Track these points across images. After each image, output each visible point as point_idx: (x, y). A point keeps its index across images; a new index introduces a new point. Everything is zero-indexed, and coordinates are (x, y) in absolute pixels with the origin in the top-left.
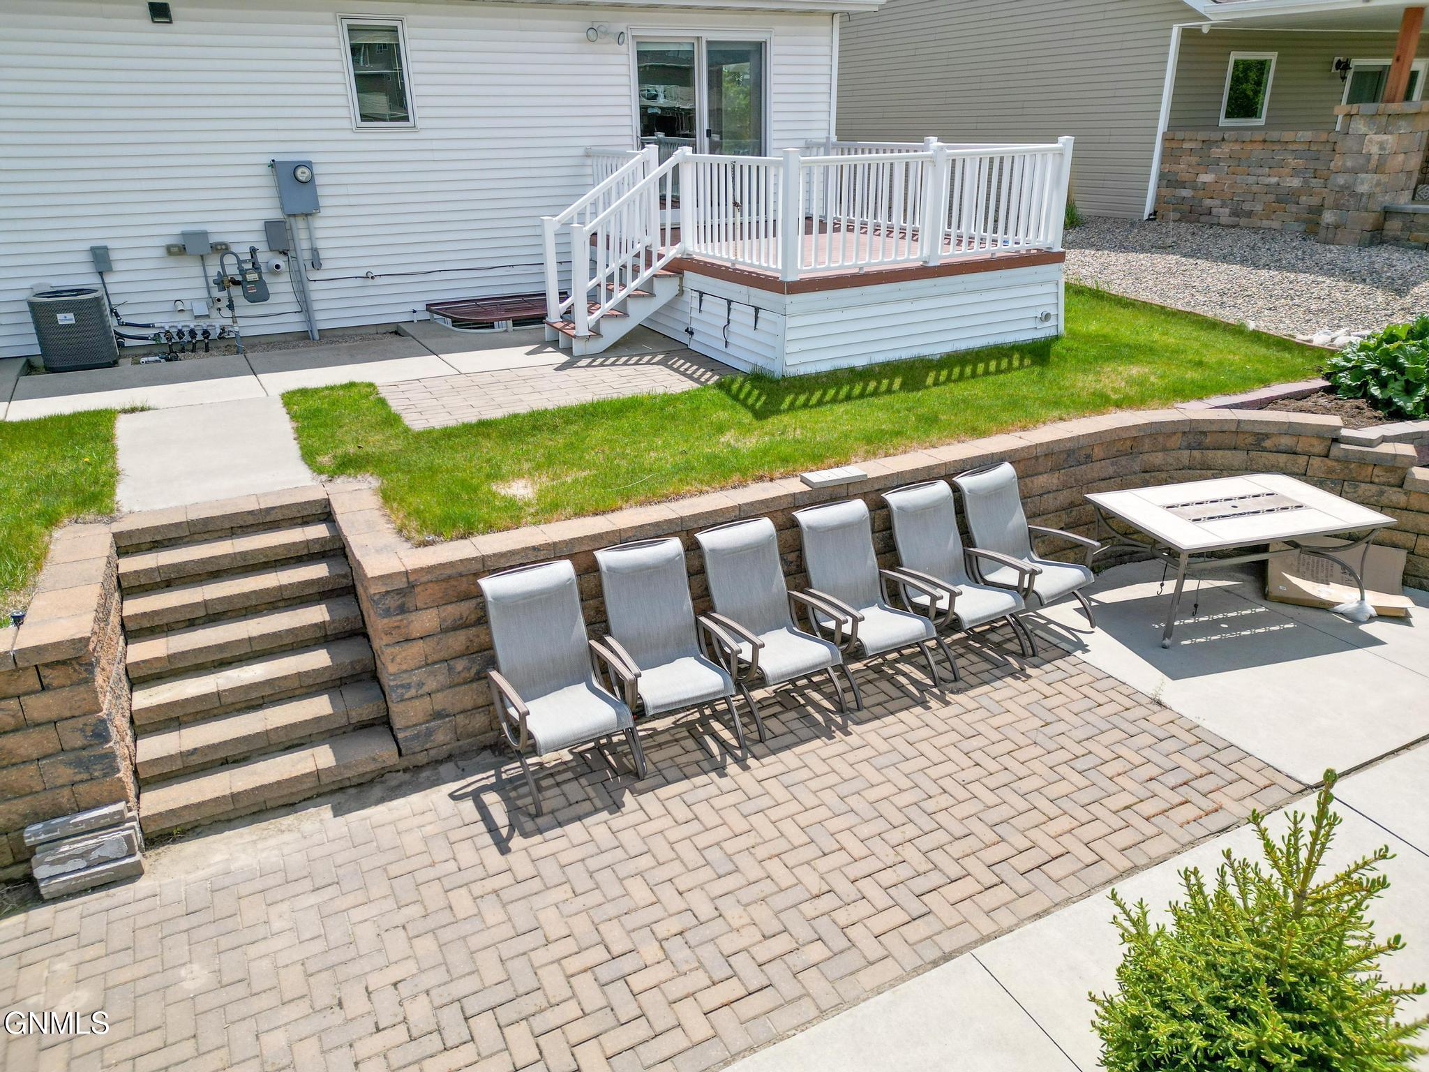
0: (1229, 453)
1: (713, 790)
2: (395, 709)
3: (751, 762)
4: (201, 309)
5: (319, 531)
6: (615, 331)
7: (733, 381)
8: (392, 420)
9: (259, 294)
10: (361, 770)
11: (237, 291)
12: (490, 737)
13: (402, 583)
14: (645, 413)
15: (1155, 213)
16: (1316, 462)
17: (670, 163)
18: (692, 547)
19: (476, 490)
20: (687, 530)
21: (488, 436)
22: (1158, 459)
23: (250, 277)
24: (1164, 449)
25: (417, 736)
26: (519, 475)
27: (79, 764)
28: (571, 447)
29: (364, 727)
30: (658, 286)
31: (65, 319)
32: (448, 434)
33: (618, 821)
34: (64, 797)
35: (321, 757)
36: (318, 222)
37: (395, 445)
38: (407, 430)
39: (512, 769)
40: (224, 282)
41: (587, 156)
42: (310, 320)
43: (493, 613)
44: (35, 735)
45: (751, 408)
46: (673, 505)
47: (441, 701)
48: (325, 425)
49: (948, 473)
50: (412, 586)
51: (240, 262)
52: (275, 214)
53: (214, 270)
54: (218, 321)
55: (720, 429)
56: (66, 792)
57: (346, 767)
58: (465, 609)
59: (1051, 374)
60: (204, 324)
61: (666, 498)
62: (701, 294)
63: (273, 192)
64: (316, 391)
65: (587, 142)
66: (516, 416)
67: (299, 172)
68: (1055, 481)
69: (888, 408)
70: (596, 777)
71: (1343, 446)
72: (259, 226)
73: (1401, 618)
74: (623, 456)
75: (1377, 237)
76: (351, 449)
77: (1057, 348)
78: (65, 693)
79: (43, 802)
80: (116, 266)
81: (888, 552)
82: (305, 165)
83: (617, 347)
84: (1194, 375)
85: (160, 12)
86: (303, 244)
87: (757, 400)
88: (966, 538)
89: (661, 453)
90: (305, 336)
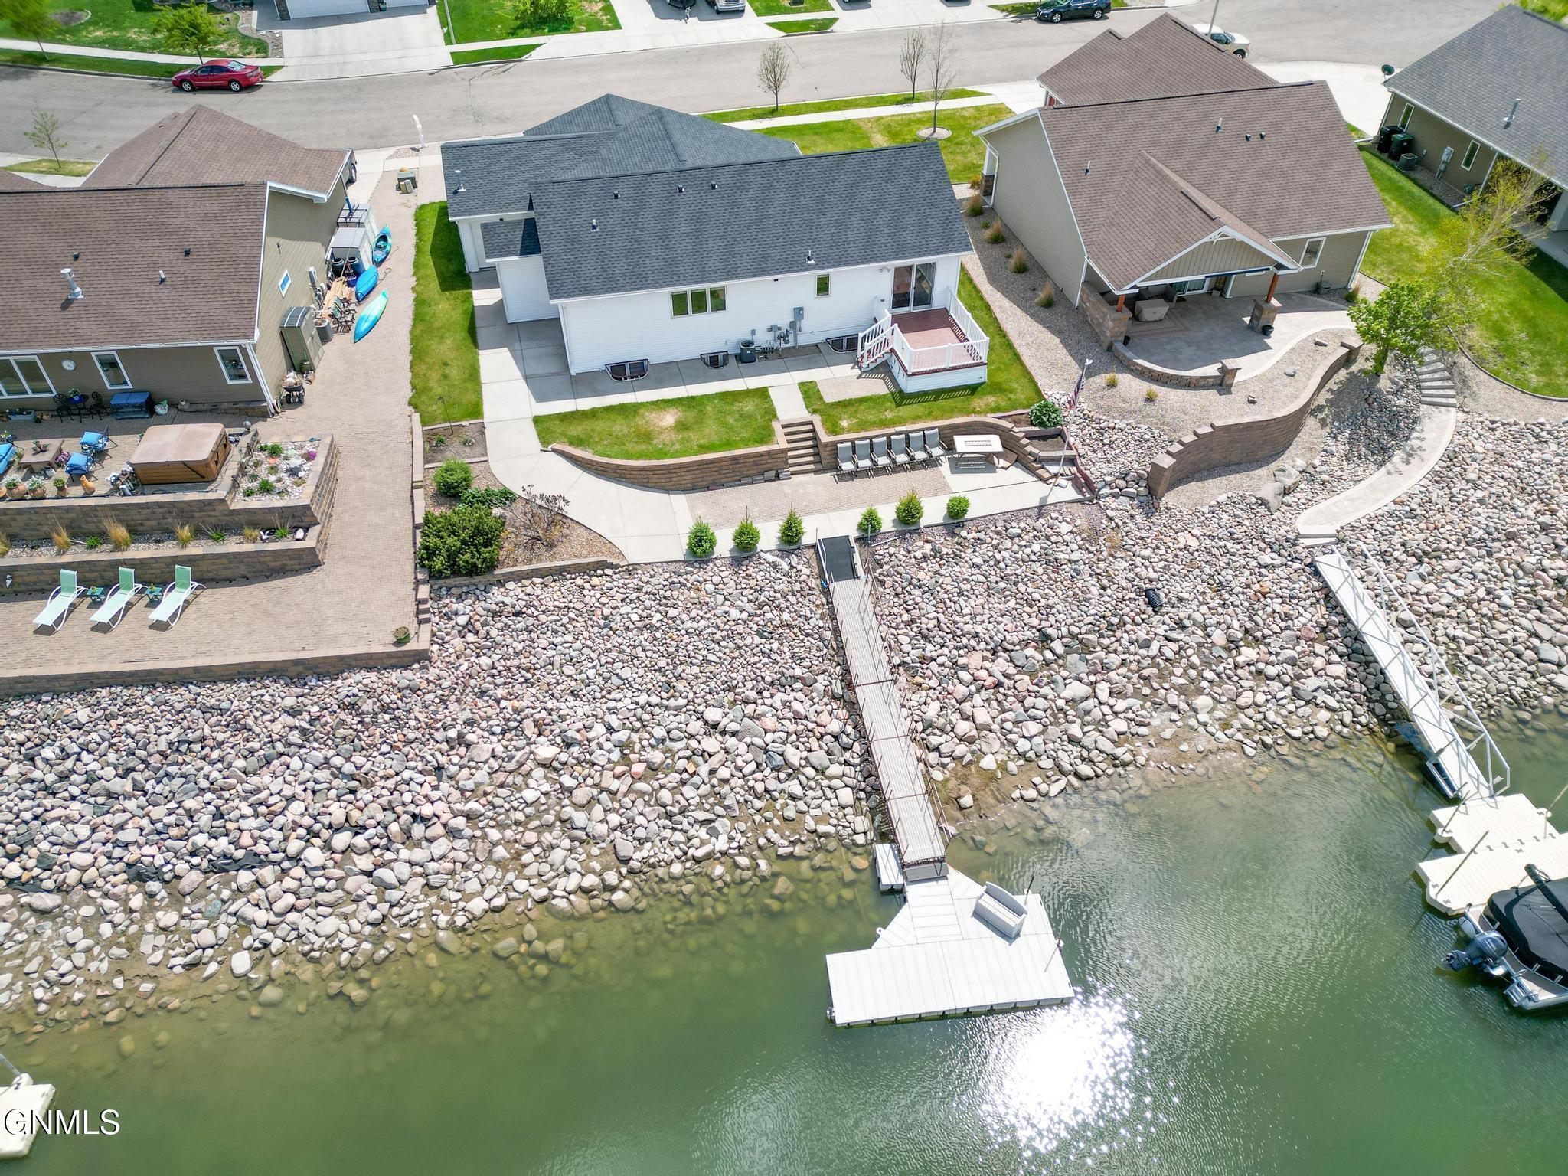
0: (989, 429)
1: (868, 480)
2: (823, 461)
3: (875, 477)
4: (772, 343)
5: (809, 426)
6: (872, 366)
7: (896, 393)
8: (821, 398)
10: (818, 469)
11: (782, 339)
12: (836, 467)
13: (825, 442)
14: (874, 401)
15: (1078, 307)
16: (1002, 433)
18: (871, 441)
19: (837, 421)
20: (871, 438)
21: (840, 406)
22: (976, 428)
23: (785, 336)
25: (826, 465)
26: (846, 417)
27: (785, 463)
28: (856, 411)
30: (886, 355)
31: (748, 352)
32: (833, 404)
33: (854, 482)
36: (802, 321)
38: (824, 402)
39: (837, 473)
40: (779, 338)
41: (875, 298)
42: (796, 344)
43: (837, 449)
46: (870, 432)
47: (829, 461)
48: (808, 394)
49: (923, 430)
51: (783, 332)
52: (793, 320)
53: (778, 333)
54: (776, 345)
55: (886, 410)
56: (783, 467)
57: (815, 468)
58: (834, 447)
59: (971, 397)
61: (869, 430)
62: (894, 361)
63: (793, 314)
64: (804, 382)
66: (846, 400)
68: (947, 432)
69: (925, 407)
70: (852, 475)
71: (1011, 431)
72: (789, 323)
73: (1007, 469)
74: (865, 416)
75: (1110, 349)
76: (814, 405)
77: (979, 389)
79: (780, 467)
80: (756, 333)
81: (908, 445)
82: (801, 309)
83: (872, 371)
84: (1003, 404)
85: (776, 280)
86: (798, 326)
87: (899, 400)
88: (924, 443)
89: (872, 416)
90: (794, 348)
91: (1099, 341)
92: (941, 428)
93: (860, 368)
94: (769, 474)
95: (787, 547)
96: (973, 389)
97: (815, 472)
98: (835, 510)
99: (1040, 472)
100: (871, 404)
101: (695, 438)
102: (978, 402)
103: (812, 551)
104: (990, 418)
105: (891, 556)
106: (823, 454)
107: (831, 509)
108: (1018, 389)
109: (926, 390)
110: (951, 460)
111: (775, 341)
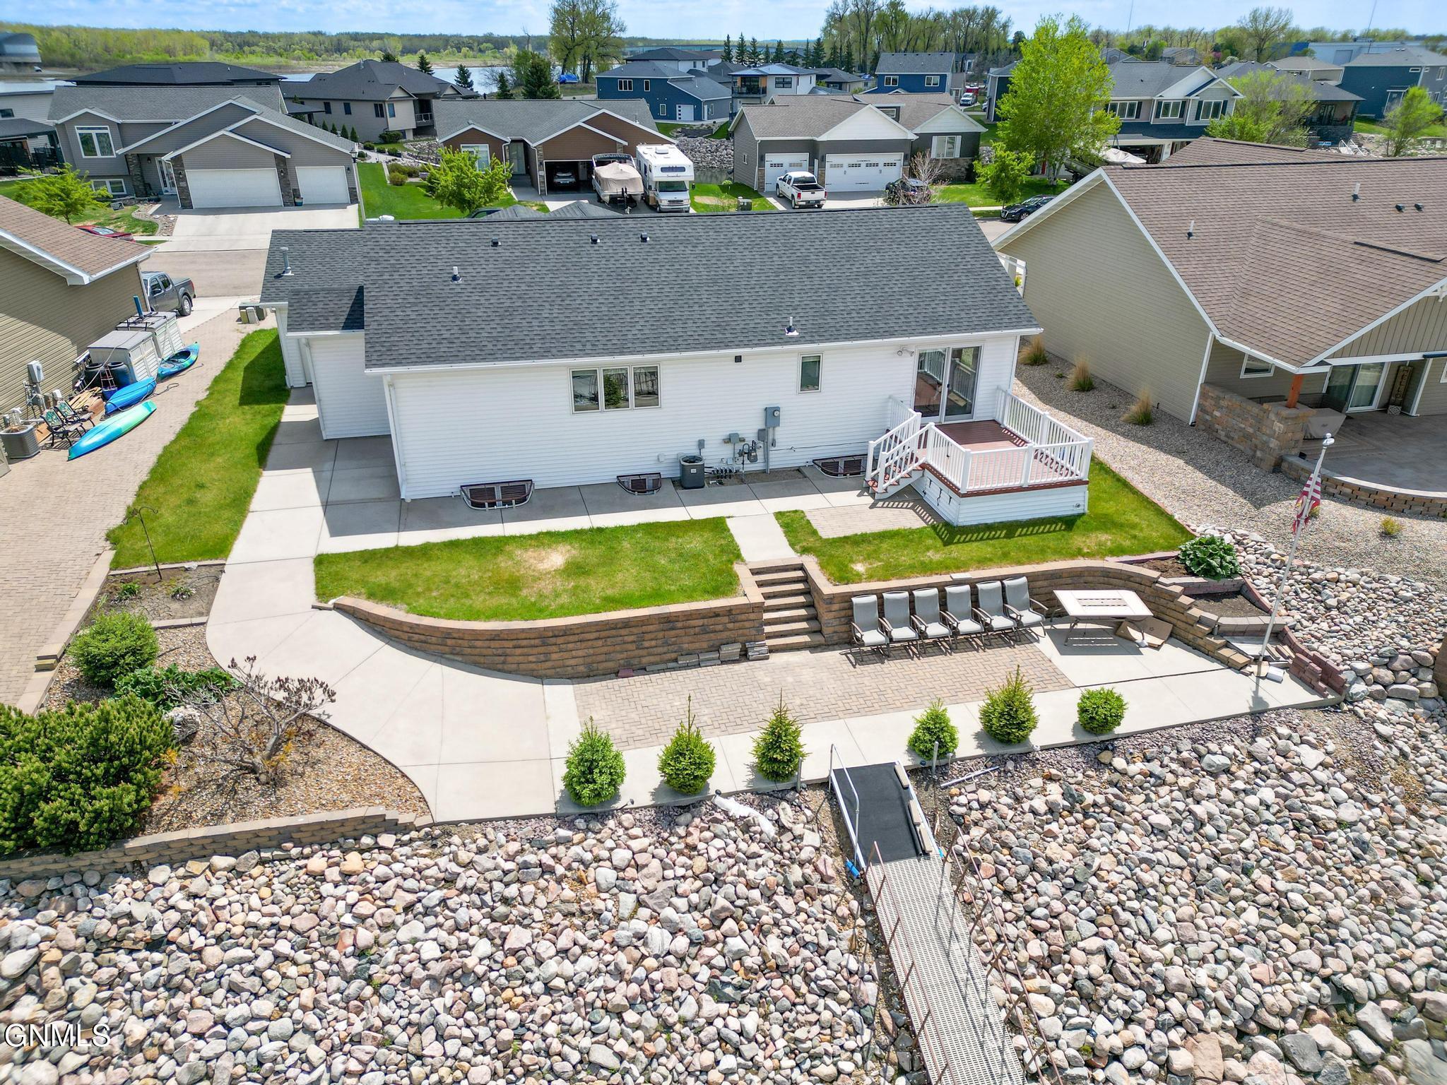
1: (910, 663)
2: (824, 628)
3: (921, 658)
4: (730, 462)
5: (800, 574)
6: (892, 491)
7: (938, 525)
8: (814, 532)
9: (753, 458)
10: (817, 643)
11: (745, 457)
12: (851, 640)
13: (830, 596)
14: (902, 538)
15: (1194, 423)
16: (1146, 588)
17: (924, 429)
18: (911, 595)
19: (846, 566)
20: (910, 590)
21: (847, 543)
22: (1090, 579)
23: (752, 453)
25: (830, 637)
26: (859, 561)
27: (757, 631)
28: (875, 551)
29: (816, 632)
30: (914, 474)
31: (693, 471)
32: (834, 541)
33: (883, 666)
34: (753, 638)
35: (805, 638)
36: (777, 430)
37: (818, 544)
38: (820, 538)
39: (854, 650)
40: (741, 454)
41: (890, 398)
42: (768, 466)
43: (854, 607)
44: (749, 623)
45: (942, 539)
46: (907, 580)
47: (837, 629)
48: (793, 531)
49: (1001, 579)
50: (832, 597)
51: (748, 446)
52: (763, 427)
53: (739, 446)
54: (736, 466)
55: (928, 549)
56: (755, 636)
57: (812, 641)
58: (848, 604)
59: (1068, 534)
60: (731, 467)
61: (904, 577)
62: (930, 481)
63: (764, 418)
64: (784, 512)
65: (891, 393)
66: (856, 535)
67: (774, 412)
68: (1046, 583)
69: (993, 546)
70: (878, 654)
71: (1157, 585)
72: (756, 431)
73: (1157, 648)
74: (893, 557)
75: (1277, 468)
76: (804, 544)
77: (1079, 522)
78: (755, 614)
79: (750, 638)
80: (705, 447)
81: (976, 603)
82: (777, 409)
83: (894, 497)
84: (1127, 543)
85: (738, 359)
86: (770, 438)
87: (945, 535)
88: (1005, 601)
89: (905, 558)
90: (764, 472)
91: (1252, 460)
92: (1031, 577)
93: (873, 495)
94: (727, 650)
95: (769, 786)
96: (1069, 522)
97: (813, 648)
98: (858, 713)
99: (1226, 652)
100: (901, 541)
101: (597, 586)
102: (1078, 540)
103: (820, 794)
104: (1112, 563)
105: (983, 806)
106: (826, 617)
107: (849, 712)
108: (1144, 524)
109: (989, 522)
110: (1053, 634)
111: (734, 459)
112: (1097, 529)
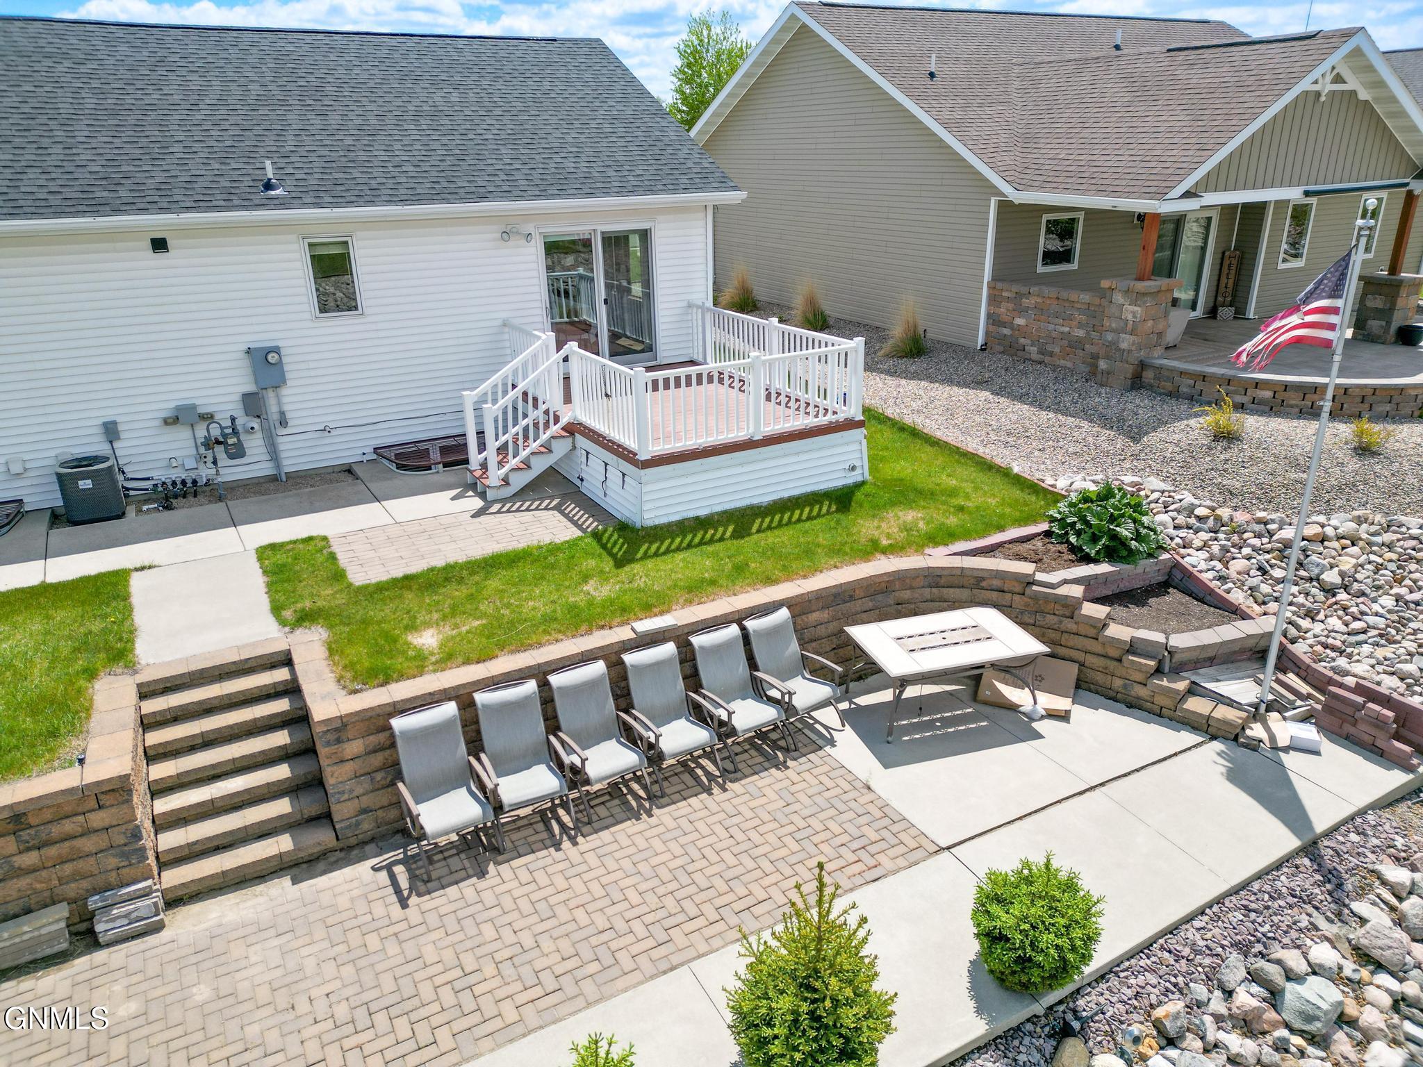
0: (957, 590)
1: (549, 860)
2: (334, 808)
3: (580, 839)
4: (191, 464)
5: (282, 674)
6: (519, 481)
7: (605, 531)
8: (339, 575)
9: (237, 452)
10: (310, 851)
11: (219, 450)
12: (399, 825)
13: (338, 724)
14: (532, 563)
15: (986, 344)
16: (1017, 597)
18: (544, 685)
19: (395, 641)
20: (541, 674)
21: (410, 588)
22: (906, 595)
23: (230, 441)
24: (911, 588)
25: (350, 826)
26: (427, 625)
27: (124, 855)
28: (471, 597)
29: (313, 820)
30: (555, 445)
31: (85, 484)
32: (381, 588)
33: (482, 884)
34: (113, 878)
35: (283, 843)
36: (284, 391)
37: (341, 599)
38: (350, 585)
39: (413, 849)
40: (210, 443)
41: (504, 325)
42: (278, 466)
43: (399, 742)
44: (94, 838)
45: (613, 556)
46: (534, 653)
47: (366, 801)
48: (288, 580)
49: (739, 618)
50: (345, 725)
51: (222, 428)
52: (251, 388)
53: (201, 432)
54: (206, 472)
55: (586, 578)
56: (114, 874)
57: (299, 850)
58: (382, 737)
59: (845, 519)
60: (193, 475)
61: (530, 647)
62: (588, 453)
63: (250, 371)
64: (282, 545)
65: (504, 315)
66: (432, 569)
67: (270, 357)
68: (826, 616)
69: (715, 555)
70: (472, 853)
71: (1035, 588)
72: (238, 397)
73: (1064, 717)
74: (508, 606)
75: (1136, 383)
76: (307, 604)
77: (859, 496)
78: (113, 810)
79: (99, 881)
80: (122, 436)
81: (693, 680)
82: (274, 352)
83: (522, 494)
84: (953, 521)
85: (159, 245)
86: (273, 409)
87: (620, 549)
88: (753, 664)
89: (536, 602)
90: (274, 479)
91: (1093, 375)
92: (798, 606)
93: (482, 495)
96: (843, 499)
97: (304, 865)
99: (1196, 705)
100: (529, 571)
102: (866, 527)
104: (938, 557)
106: (334, 777)
108: (968, 487)
109: (702, 512)
110: (855, 718)
111: (201, 458)
112: (893, 504)
